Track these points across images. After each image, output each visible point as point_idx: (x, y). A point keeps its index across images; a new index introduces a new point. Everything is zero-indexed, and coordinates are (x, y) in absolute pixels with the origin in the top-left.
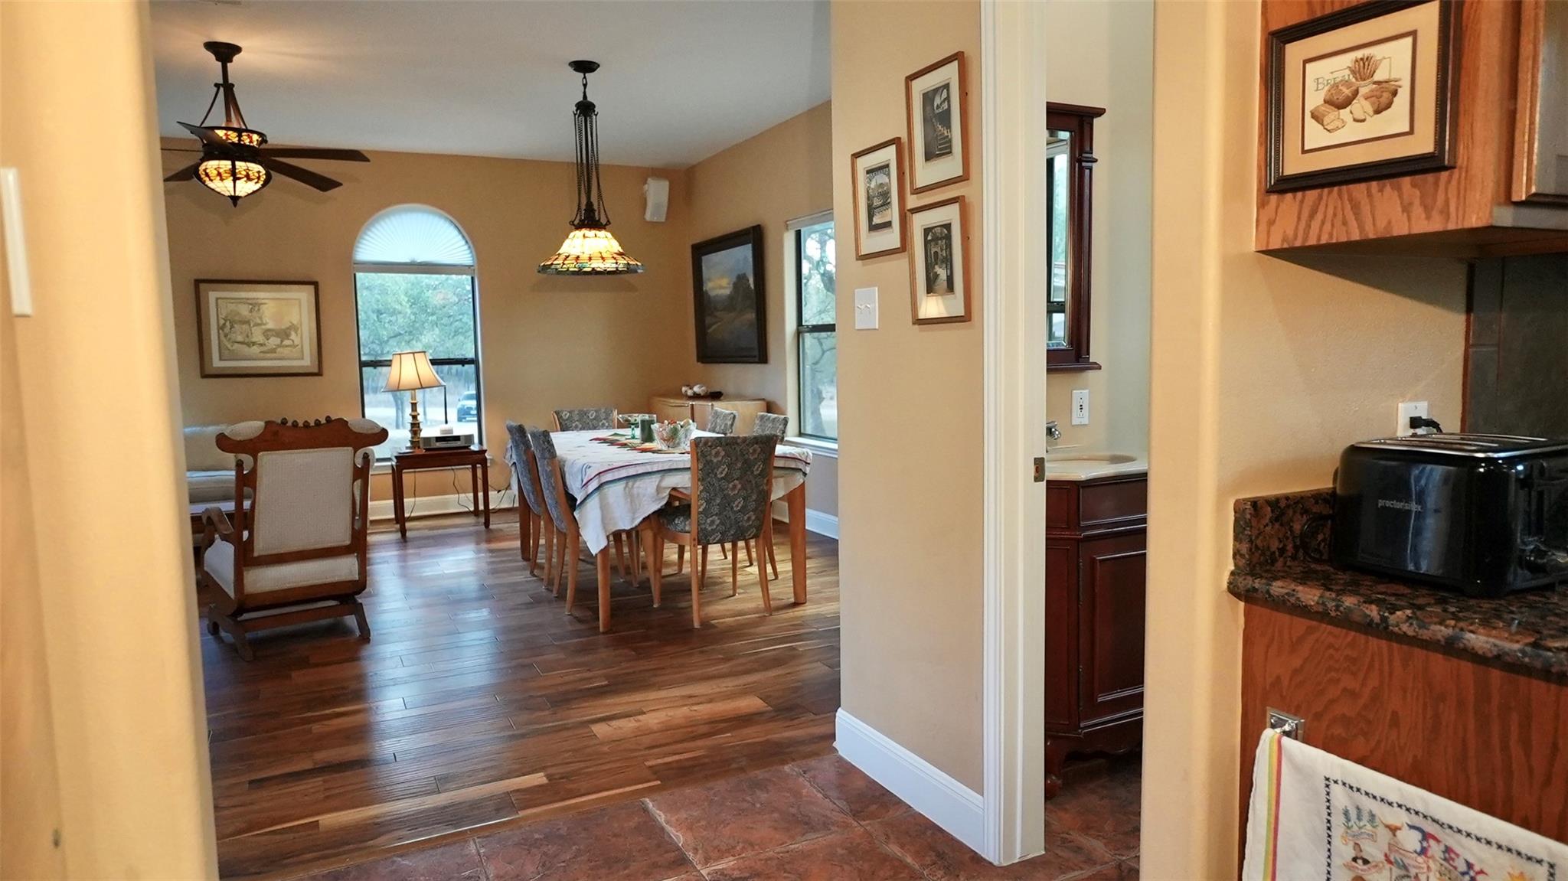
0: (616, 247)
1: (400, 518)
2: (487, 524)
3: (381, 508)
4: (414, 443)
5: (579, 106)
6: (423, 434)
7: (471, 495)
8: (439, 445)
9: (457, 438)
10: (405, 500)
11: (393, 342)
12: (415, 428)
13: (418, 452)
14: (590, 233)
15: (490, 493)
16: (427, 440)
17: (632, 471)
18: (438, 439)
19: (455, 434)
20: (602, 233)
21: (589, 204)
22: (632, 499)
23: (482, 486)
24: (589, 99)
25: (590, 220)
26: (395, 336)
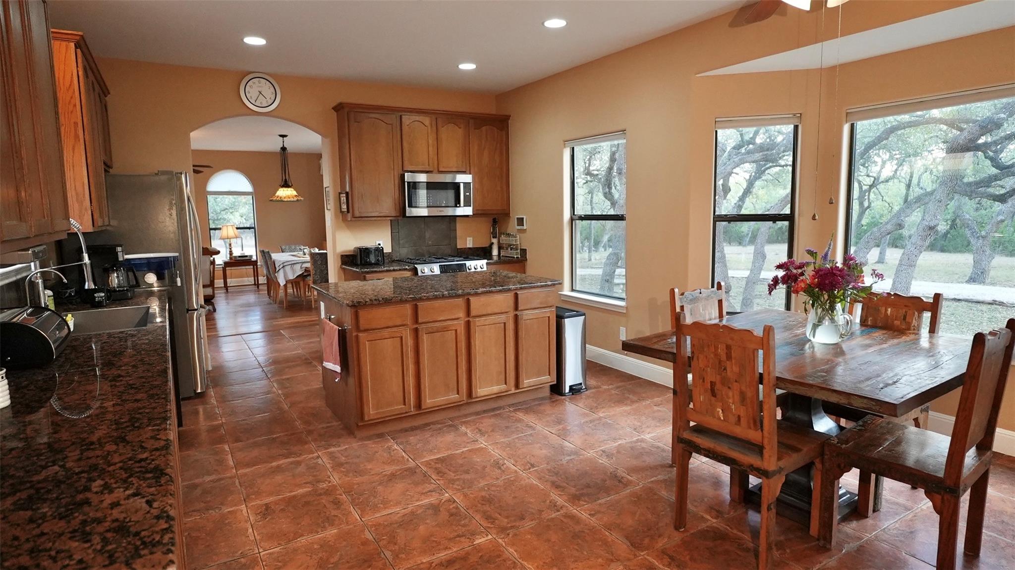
0: (295, 193)
1: (226, 287)
2: (258, 287)
3: (219, 283)
4: (231, 258)
5: (281, 148)
6: (234, 255)
7: (253, 278)
8: (240, 259)
9: (247, 256)
10: (228, 280)
11: (223, 213)
12: (231, 253)
13: (232, 261)
14: (285, 189)
15: (259, 278)
16: (235, 257)
17: (293, 262)
18: (239, 257)
19: (246, 255)
20: (289, 189)
21: (286, 180)
22: (294, 271)
23: (256, 275)
24: (285, 146)
25: (286, 185)
26: (224, 210)
